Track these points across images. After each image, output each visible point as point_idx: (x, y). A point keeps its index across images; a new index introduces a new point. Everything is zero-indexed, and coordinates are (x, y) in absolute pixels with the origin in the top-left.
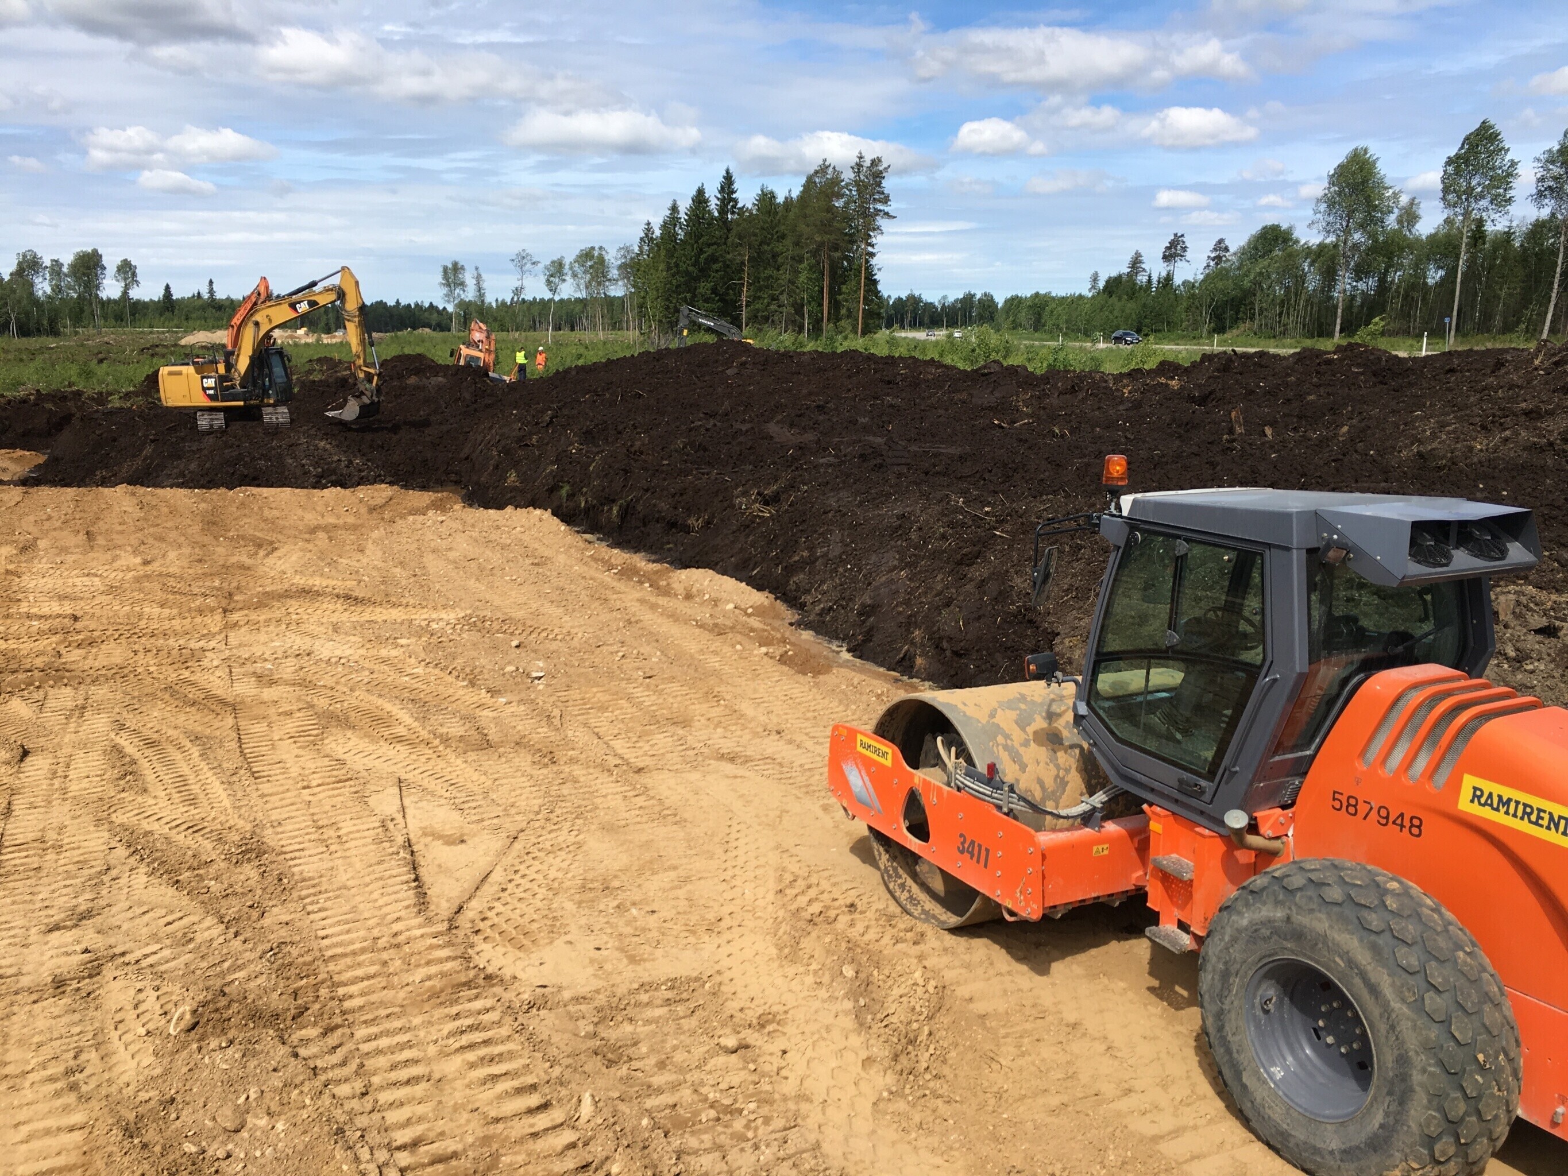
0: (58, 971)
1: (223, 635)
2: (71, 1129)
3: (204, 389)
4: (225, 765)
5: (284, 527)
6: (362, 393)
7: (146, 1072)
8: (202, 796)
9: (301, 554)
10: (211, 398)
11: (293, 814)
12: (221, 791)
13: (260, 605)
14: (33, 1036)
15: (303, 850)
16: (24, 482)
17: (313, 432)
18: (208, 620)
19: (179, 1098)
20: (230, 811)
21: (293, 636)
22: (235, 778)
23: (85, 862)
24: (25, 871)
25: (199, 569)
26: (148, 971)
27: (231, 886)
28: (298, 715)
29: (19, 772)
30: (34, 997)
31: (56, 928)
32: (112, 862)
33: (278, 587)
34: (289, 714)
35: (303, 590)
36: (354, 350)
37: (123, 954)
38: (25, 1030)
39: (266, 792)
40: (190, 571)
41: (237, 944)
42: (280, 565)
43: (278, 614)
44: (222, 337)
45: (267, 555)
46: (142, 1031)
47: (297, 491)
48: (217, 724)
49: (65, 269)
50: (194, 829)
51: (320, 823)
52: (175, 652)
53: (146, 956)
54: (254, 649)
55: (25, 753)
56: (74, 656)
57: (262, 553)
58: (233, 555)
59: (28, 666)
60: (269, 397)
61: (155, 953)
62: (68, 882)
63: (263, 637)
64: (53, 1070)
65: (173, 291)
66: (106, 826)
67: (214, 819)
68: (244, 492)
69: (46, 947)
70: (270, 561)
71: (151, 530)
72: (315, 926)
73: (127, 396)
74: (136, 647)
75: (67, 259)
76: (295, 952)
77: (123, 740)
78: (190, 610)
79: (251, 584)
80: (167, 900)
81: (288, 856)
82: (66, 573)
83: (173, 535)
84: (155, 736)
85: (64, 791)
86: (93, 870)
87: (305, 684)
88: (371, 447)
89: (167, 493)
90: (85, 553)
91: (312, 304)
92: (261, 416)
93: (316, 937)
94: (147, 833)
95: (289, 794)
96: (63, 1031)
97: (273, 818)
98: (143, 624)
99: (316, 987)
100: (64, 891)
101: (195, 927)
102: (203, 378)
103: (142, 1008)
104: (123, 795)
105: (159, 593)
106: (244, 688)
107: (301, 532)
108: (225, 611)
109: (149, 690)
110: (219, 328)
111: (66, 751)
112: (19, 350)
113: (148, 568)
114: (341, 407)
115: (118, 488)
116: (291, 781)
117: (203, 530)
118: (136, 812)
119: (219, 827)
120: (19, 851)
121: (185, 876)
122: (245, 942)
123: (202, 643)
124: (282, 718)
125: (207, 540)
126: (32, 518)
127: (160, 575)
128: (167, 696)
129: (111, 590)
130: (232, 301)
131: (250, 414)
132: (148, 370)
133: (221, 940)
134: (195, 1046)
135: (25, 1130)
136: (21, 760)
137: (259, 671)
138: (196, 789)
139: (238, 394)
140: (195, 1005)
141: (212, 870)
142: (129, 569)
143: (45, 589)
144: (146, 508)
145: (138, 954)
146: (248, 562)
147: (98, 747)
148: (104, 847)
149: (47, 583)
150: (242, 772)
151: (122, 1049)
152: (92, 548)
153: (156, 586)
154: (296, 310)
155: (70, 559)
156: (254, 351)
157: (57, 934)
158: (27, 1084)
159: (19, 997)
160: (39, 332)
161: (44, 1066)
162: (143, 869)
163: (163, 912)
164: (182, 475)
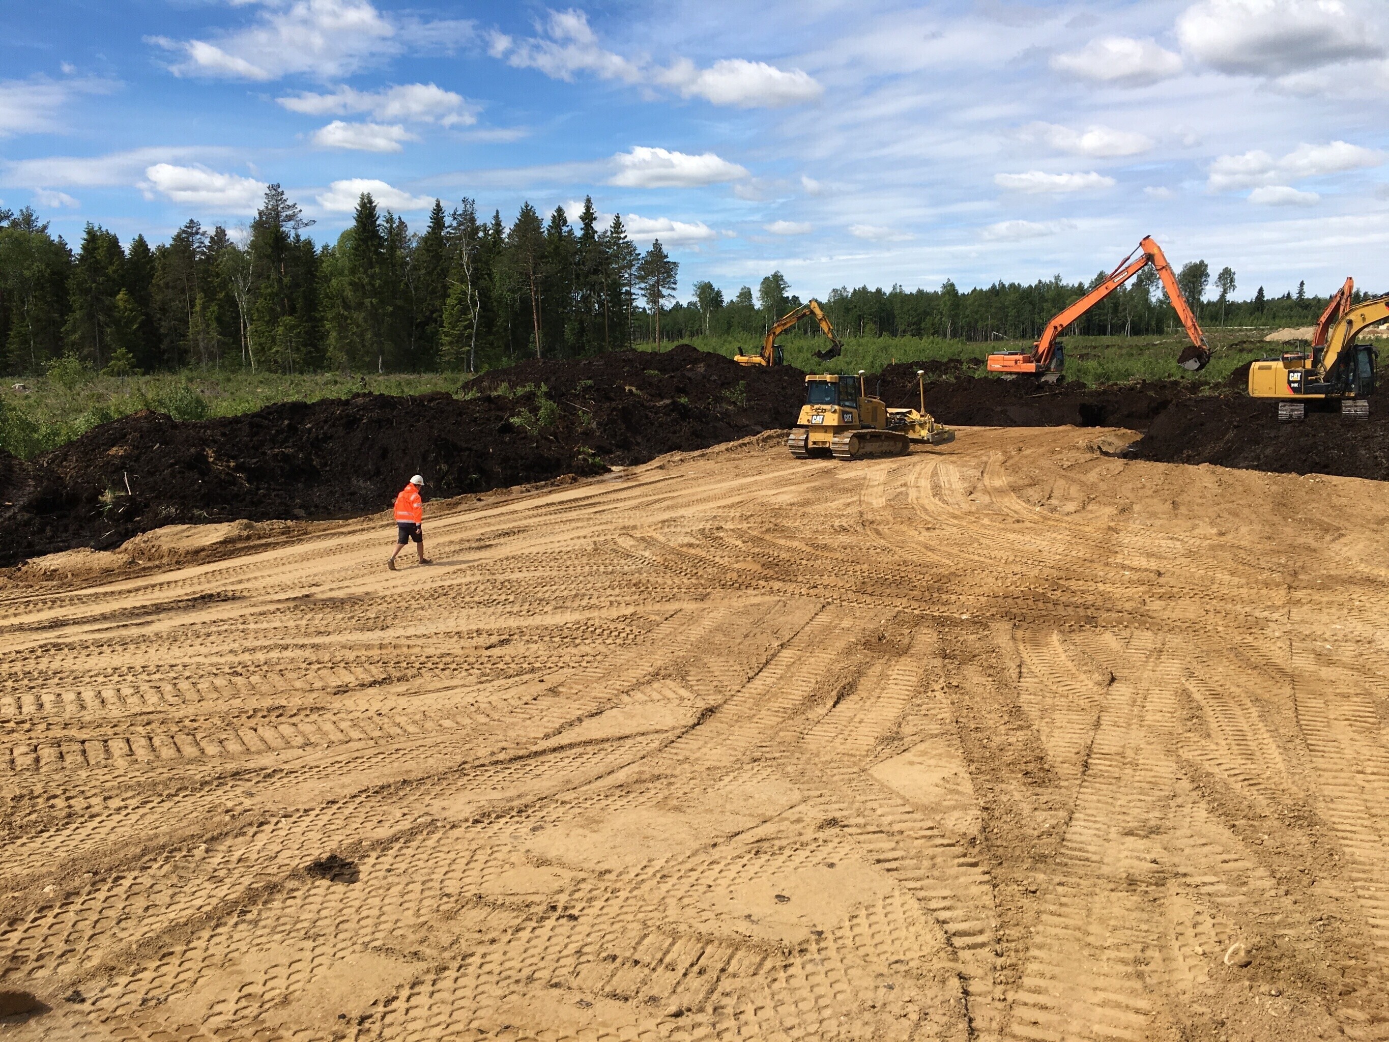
0: (1131, 871)
1: (1286, 609)
2: (1137, 1012)
3: (1290, 382)
4: (1281, 731)
5: (1352, 515)
7: (1201, 987)
8: (1258, 753)
9: (1368, 543)
10: (1295, 390)
11: (1346, 795)
12: (1276, 754)
13: (1323, 587)
14: (1110, 919)
15: (1355, 832)
16: (1125, 455)
18: (1273, 593)
19: (1229, 1023)
20: (1284, 775)
21: (1355, 621)
22: (1290, 745)
23: (1156, 784)
24: (1109, 777)
25: (1269, 545)
26: (1207, 898)
27: (1283, 846)
28: (1355, 699)
29: (1107, 694)
30: (1112, 886)
31: (1130, 833)
32: (1179, 791)
33: (1343, 573)
34: (1346, 696)
35: (1368, 579)
37: (1185, 875)
38: (1104, 911)
39: (1320, 766)
40: (1259, 546)
41: (1287, 901)
42: (1346, 552)
43: (1340, 598)
44: (1308, 333)
45: (1333, 540)
46: (1200, 950)
47: (1367, 481)
48: (1275, 691)
49: (1176, 277)
50: (1250, 781)
51: (1373, 811)
52: (1241, 617)
53: (1204, 884)
54: (1314, 628)
55: (1113, 679)
56: (1156, 605)
57: (1328, 538)
58: (1300, 536)
59: (1119, 608)
60: (1350, 391)
61: (1212, 884)
62: (1142, 797)
63: (1324, 618)
64: (1124, 954)
65: (1265, 293)
66: (1174, 758)
67: (1269, 778)
68: (1314, 479)
69: (1122, 847)
70: (1336, 546)
71: (1228, 506)
72: (1364, 910)
73: (1217, 385)
74: (1208, 607)
75: (1180, 268)
76: (1344, 930)
77: (1191, 686)
78: (1257, 582)
79: (1316, 566)
80: (1224, 839)
81: (1340, 834)
82: (1153, 535)
83: (1246, 511)
84: (1219, 689)
85: (1142, 719)
86: (1163, 793)
87: (1364, 670)
89: (1243, 473)
90: (1170, 519)
92: (1340, 408)
93: (1367, 923)
94: (1208, 774)
95: (1342, 775)
96: (1134, 924)
97: (1326, 793)
98: (1215, 587)
99: (1365, 972)
100: (1139, 804)
101: (1249, 873)
102: (1289, 372)
103: (1199, 929)
104: (1189, 734)
105: (1231, 562)
106: (1303, 663)
107: (1368, 521)
108: (1290, 587)
109: (1216, 647)
110: (1303, 325)
111: (1145, 685)
112: (1130, 346)
113: (1222, 539)
115: (1201, 466)
116: (1344, 762)
117: (1273, 510)
118: (1199, 752)
119: (1273, 786)
120: (1105, 759)
121: (1241, 822)
122: (1295, 903)
123: (1266, 614)
124: (1338, 698)
125: (1277, 519)
126: (1130, 486)
127: (1232, 546)
128: (1232, 656)
129: (1190, 554)
130: (1319, 300)
131: (1330, 406)
132: (1237, 364)
133: (1273, 893)
134: (1247, 983)
135: (1101, 996)
136: (1110, 685)
137: (1318, 649)
138: (1253, 745)
139: (1322, 387)
140: (1250, 946)
141: (1267, 824)
142: (1205, 538)
143: (1137, 546)
144: (1224, 486)
145: (1198, 880)
146: (1314, 544)
147: (1170, 687)
148: (1172, 776)
149: (1139, 541)
150: (1298, 741)
151: (1181, 959)
152: (1176, 515)
153: (1227, 555)
155: (1158, 523)
156: (1343, 347)
157: (1131, 838)
158: (1104, 958)
159: (1100, 882)
160: (1147, 331)
161: (1117, 947)
162: (1203, 805)
163: (1220, 849)
164: (1258, 458)
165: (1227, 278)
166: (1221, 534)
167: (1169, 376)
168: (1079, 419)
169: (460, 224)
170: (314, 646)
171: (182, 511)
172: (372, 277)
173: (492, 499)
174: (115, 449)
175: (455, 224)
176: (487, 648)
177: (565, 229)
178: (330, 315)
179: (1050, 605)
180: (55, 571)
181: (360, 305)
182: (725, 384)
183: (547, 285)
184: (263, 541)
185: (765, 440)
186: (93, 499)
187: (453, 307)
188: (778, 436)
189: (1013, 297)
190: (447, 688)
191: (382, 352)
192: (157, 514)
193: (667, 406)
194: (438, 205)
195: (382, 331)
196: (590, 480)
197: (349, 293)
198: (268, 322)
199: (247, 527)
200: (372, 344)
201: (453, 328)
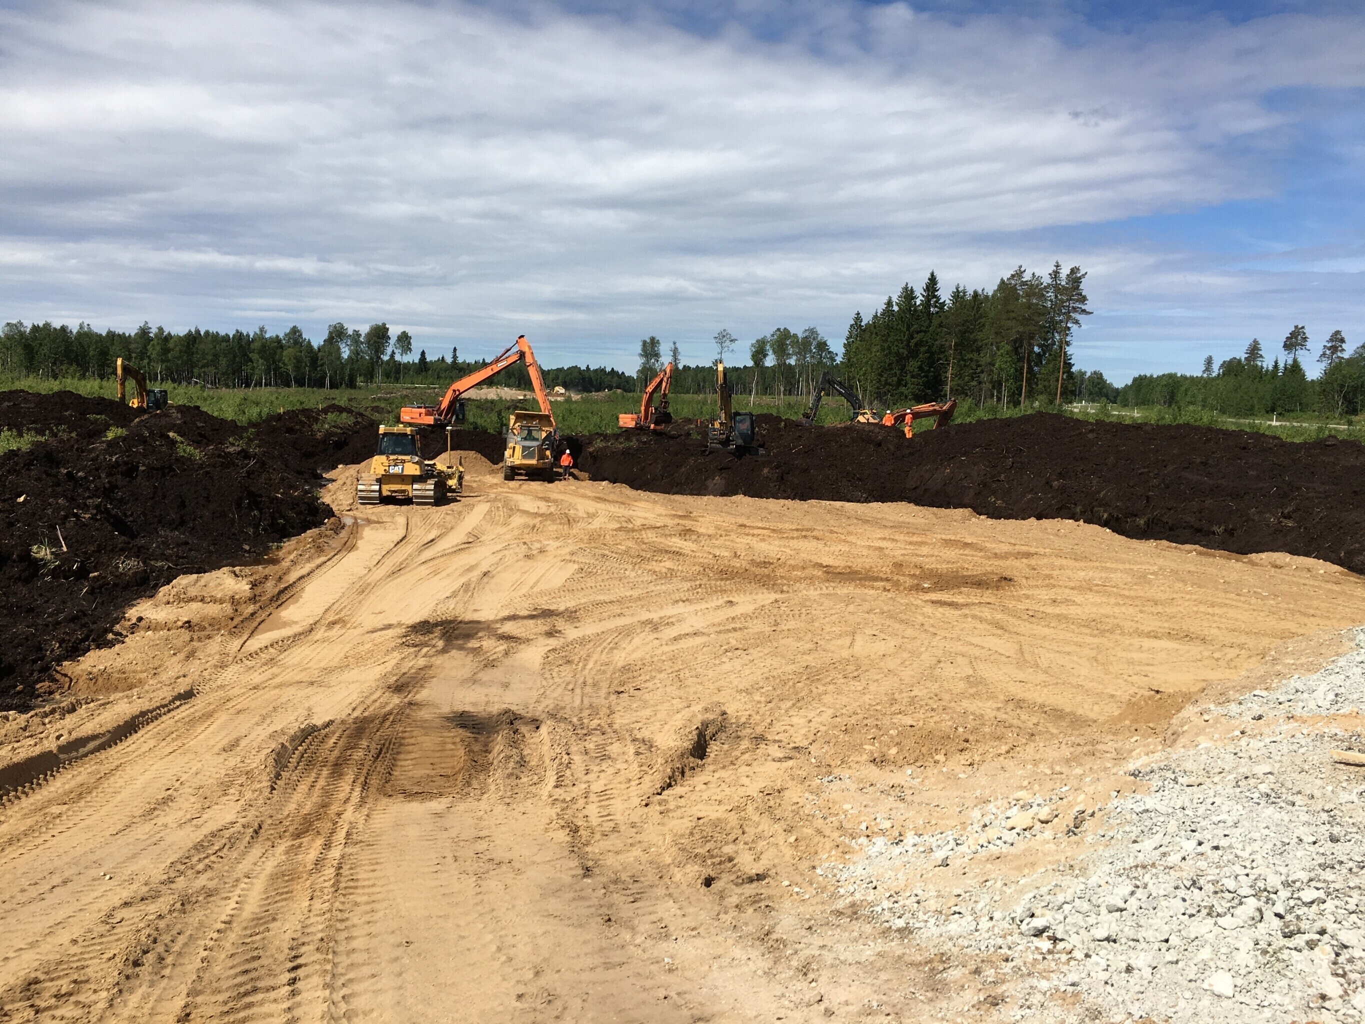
49: (362, 339)
65: (427, 356)
75: (364, 329)
165: (405, 340)
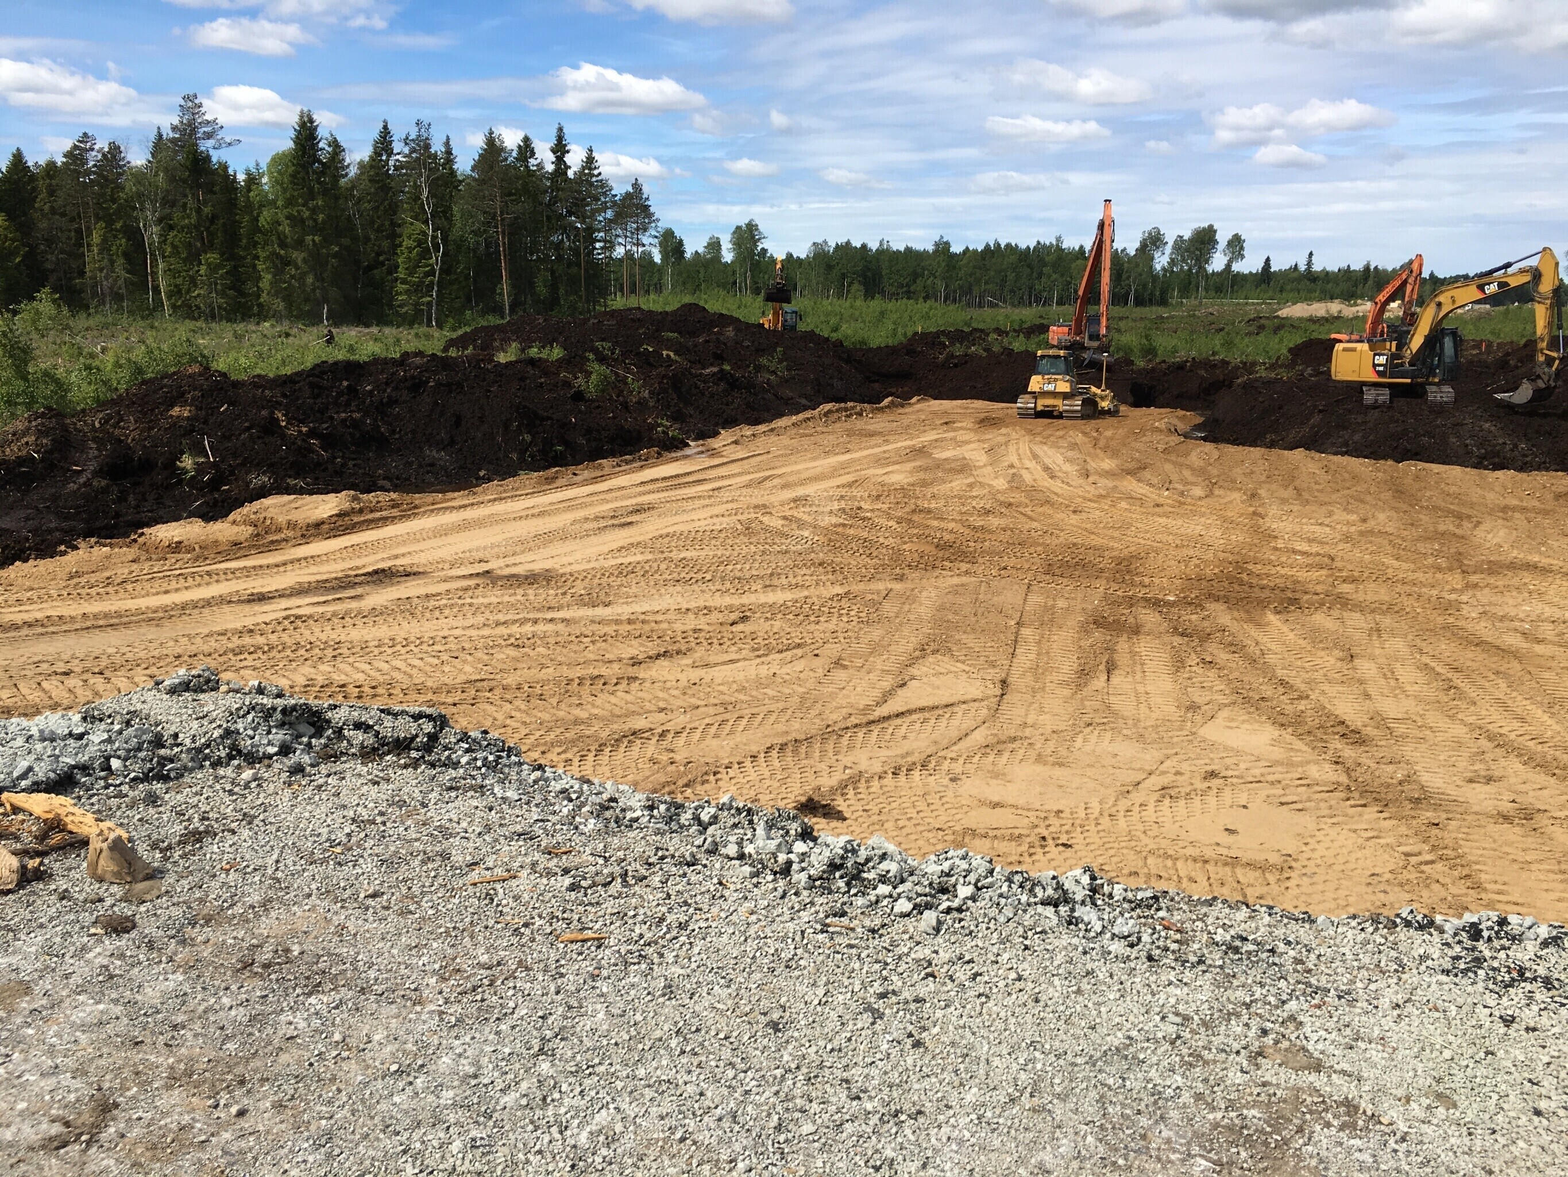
0: (1498, 809)
1: (1470, 593)
3: (1375, 365)
4: (1536, 698)
5: (1473, 503)
6: (1539, 377)
8: (1528, 717)
9: (1507, 530)
10: (1380, 374)
12: (1545, 717)
13: (1491, 572)
17: (1479, 413)
18: (1449, 577)
21: (1540, 604)
22: (1553, 710)
23: (1460, 742)
24: (1415, 738)
25: (1415, 532)
29: (1356, 669)
32: (1484, 748)
33: (1501, 558)
35: (1529, 565)
36: (1539, 332)
40: (1407, 533)
42: (1492, 539)
43: (1514, 582)
45: (1473, 528)
47: (1467, 470)
48: (1507, 665)
49: (1184, 244)
50: (1539, 740)
52: (1433, 600)
54: (1506, 609)
55: (1353, 656)
56: (1346, 588)
57: (1467, 525)
58: (1438, 523)
59: (1313, 590)
60: (1434, 376)
63: (1510, 601)
66: (1459, 722)
68: (1415, 466)
69: (1475, 791)
70: (1479, 533)
71: (1348, 492)
74: (1397, 590)
75: (1189, 234)
77: (1428, 663)
78: (1426, 567)
79: (1473, 552)
82: (1299, 520)
83: (1371, 498)
84: (1455, 663)
85: (1403, 689)
86: (1472, 750)
88: (1537, 432)
89: (1341, 460)
90: (1302, 505)
91: (1501, 285)
92: (1426, 392)
94: (1499, 735)
98: (1391, 571)
102: (1375, 355)
104: (1457, 702)
105: (1389, 548)
106: (1514, 641)
107: (1492, 509)
108: (1461, 572)
109: (1427, 627)
110: (1314, 300)
111: (1384, 661)
112: (1142, 319)
113: (1367, 525)
114: (1514, 389)
115: (1297, 452)
117: (1394, 497)
118: (1477, 717)
120: (1400, 723)
123: (1453, 596)
125: (1405, 506)
126: (1239, 471)
127: (1381, 532)
129: (1346, 539)
130: (1327, 273)
131: (1414, 392)
136: (1353, 661)
137: (1524, 631)
138: (1519, 711)
139: (1407, 371)
142: (1350, 524)
144: (1330, 472)
146: (1458, 531)
147: (1409, 664)
148: (1469, 736)
152: (1306, 501)
153: (1382, 541)
154: (1483, 291)
156: (1431, 330)
160: (1151, 302)
162: (1515, 759)
164: (1346, 444)
165: (1236, 245)
166: (1364, 521)
167: (1214, 354)
168: (1131, 399)
169: (413, 151)
170: (563, 620)
171: (276, 481)
172: (314, 211)
173: (586, 474)
174: (177, 409)
175: (406, 150)
176: (732, 625)
177: (532, 161)
178: (262, 254)
179: (1246, 588)
180: (180, 542)
181: (299, 244)
182: (760, 351)
183: (514, 230)
184: (378, 515)
185: (826, 414)
186: (171, 465)
187: (410, 250)
188: (837, 411)
189: (1013, 258)
190: (732, 661)
191: (326, 300)
192: (248, 484)
193: (714, 374)
194: (385, 127)
195: (325, 275)
196: (674, 455)
197: (286, 228)
198: (185, 260)
199: (355, 499)
200: (314, 290)
201: (411, 274)
